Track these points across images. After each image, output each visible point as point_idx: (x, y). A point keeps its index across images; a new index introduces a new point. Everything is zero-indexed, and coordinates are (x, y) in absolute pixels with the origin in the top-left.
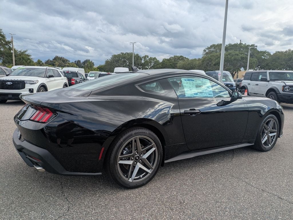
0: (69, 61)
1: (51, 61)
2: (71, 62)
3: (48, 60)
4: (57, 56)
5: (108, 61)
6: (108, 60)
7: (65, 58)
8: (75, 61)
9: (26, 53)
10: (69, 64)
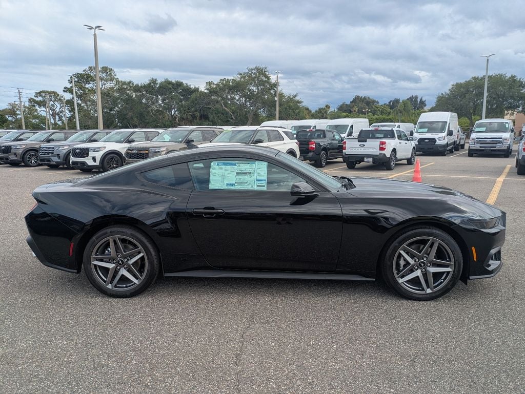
0: (378, 103)
1: (347, 105)
2: (380, 104)
3: (343, 104)
4: (358, 96)
5: (442, 97)
6: (442, 94)
7: (371, 98)
8: (390, 102)
9: (297, 99)
10: (377, 108)
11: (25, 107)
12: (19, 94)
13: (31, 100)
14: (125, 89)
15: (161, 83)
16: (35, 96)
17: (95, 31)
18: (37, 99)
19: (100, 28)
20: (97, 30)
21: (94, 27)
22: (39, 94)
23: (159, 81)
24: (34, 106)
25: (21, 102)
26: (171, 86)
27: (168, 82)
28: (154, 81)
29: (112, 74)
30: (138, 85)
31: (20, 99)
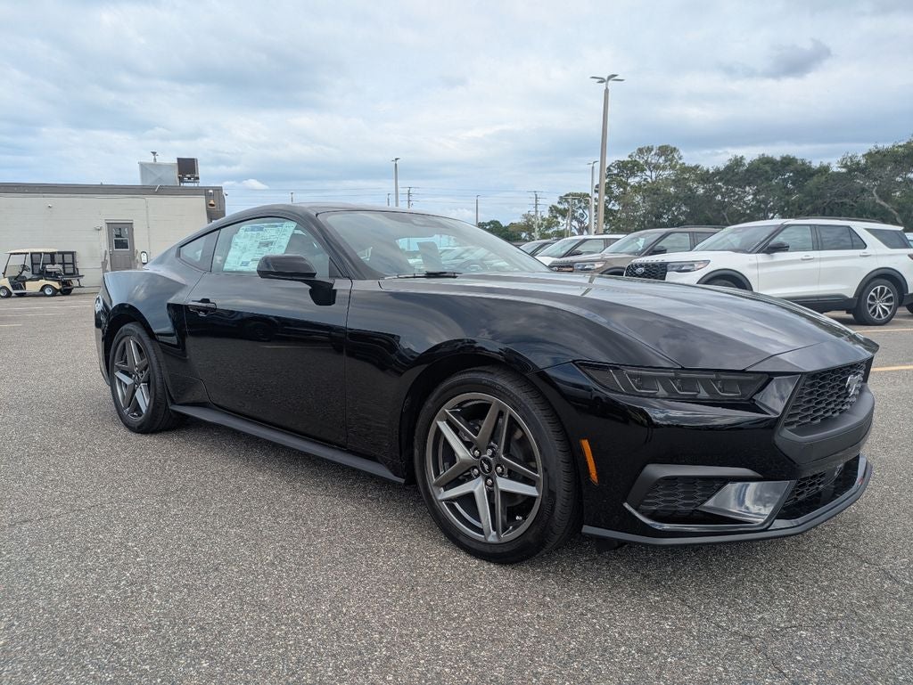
11: (544, 220)
12: (536, 201)
13: (553, 209)
14: (687, 179)
15: (751, 164)
16: (559, 203)
17: (607, 85)
18: (560, 207)
19: (616, 78)
20: (610, 82)
21: (606, 78)
22: (563, 199)
23: (747, 161)
24: (557, 218)
25: (536, 211)
26: (767, 168)
27: (766, 161)
28: (738, 162)
29: (676, 156)
30: (708, 171)
31: (536, 207)
